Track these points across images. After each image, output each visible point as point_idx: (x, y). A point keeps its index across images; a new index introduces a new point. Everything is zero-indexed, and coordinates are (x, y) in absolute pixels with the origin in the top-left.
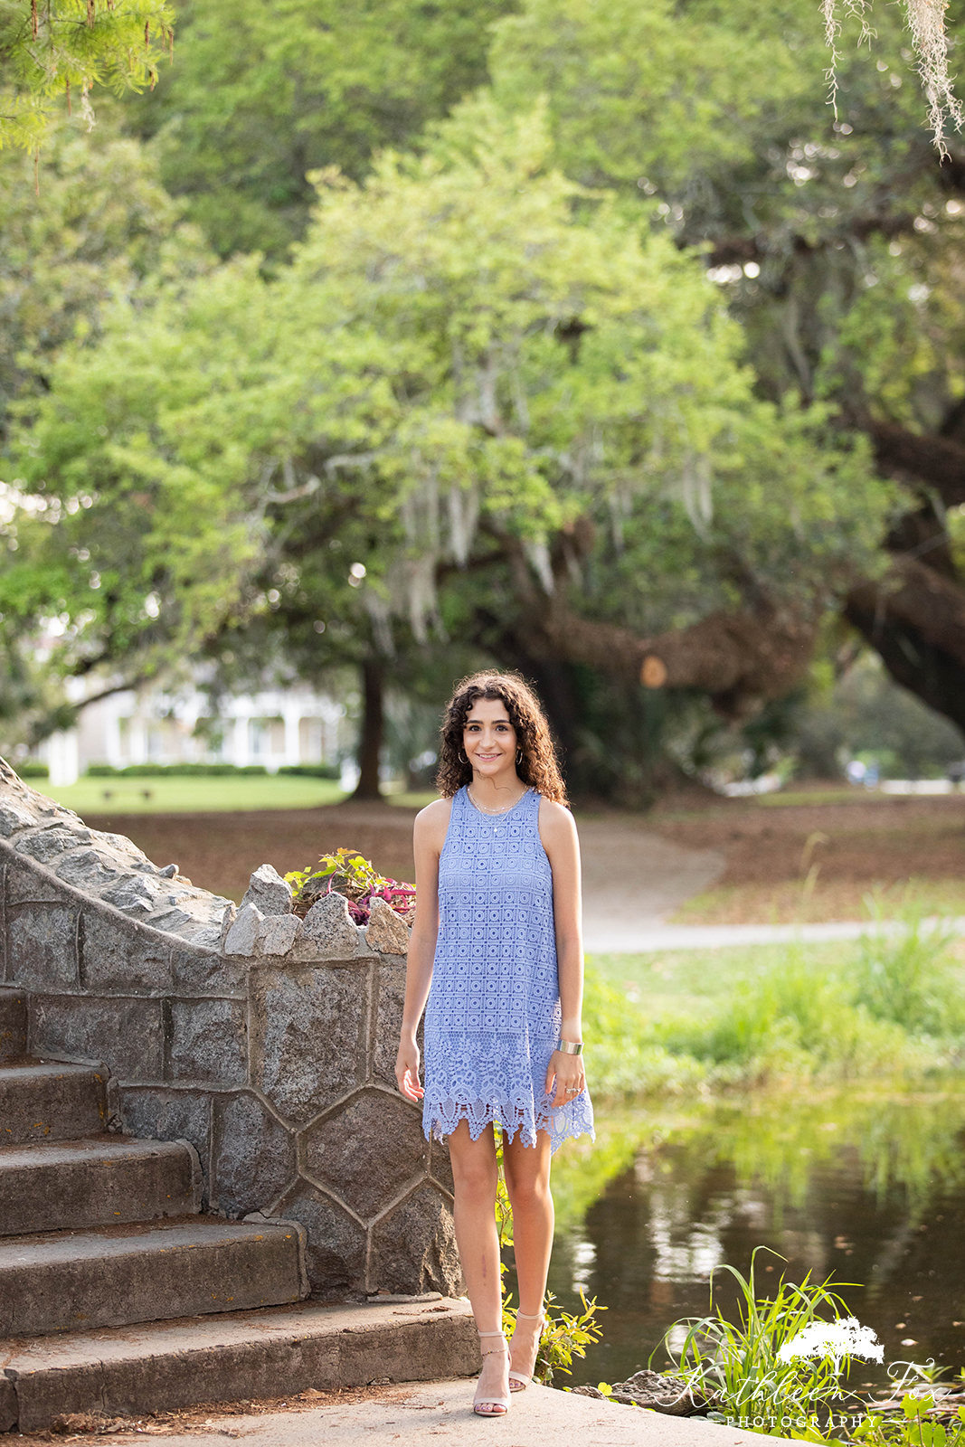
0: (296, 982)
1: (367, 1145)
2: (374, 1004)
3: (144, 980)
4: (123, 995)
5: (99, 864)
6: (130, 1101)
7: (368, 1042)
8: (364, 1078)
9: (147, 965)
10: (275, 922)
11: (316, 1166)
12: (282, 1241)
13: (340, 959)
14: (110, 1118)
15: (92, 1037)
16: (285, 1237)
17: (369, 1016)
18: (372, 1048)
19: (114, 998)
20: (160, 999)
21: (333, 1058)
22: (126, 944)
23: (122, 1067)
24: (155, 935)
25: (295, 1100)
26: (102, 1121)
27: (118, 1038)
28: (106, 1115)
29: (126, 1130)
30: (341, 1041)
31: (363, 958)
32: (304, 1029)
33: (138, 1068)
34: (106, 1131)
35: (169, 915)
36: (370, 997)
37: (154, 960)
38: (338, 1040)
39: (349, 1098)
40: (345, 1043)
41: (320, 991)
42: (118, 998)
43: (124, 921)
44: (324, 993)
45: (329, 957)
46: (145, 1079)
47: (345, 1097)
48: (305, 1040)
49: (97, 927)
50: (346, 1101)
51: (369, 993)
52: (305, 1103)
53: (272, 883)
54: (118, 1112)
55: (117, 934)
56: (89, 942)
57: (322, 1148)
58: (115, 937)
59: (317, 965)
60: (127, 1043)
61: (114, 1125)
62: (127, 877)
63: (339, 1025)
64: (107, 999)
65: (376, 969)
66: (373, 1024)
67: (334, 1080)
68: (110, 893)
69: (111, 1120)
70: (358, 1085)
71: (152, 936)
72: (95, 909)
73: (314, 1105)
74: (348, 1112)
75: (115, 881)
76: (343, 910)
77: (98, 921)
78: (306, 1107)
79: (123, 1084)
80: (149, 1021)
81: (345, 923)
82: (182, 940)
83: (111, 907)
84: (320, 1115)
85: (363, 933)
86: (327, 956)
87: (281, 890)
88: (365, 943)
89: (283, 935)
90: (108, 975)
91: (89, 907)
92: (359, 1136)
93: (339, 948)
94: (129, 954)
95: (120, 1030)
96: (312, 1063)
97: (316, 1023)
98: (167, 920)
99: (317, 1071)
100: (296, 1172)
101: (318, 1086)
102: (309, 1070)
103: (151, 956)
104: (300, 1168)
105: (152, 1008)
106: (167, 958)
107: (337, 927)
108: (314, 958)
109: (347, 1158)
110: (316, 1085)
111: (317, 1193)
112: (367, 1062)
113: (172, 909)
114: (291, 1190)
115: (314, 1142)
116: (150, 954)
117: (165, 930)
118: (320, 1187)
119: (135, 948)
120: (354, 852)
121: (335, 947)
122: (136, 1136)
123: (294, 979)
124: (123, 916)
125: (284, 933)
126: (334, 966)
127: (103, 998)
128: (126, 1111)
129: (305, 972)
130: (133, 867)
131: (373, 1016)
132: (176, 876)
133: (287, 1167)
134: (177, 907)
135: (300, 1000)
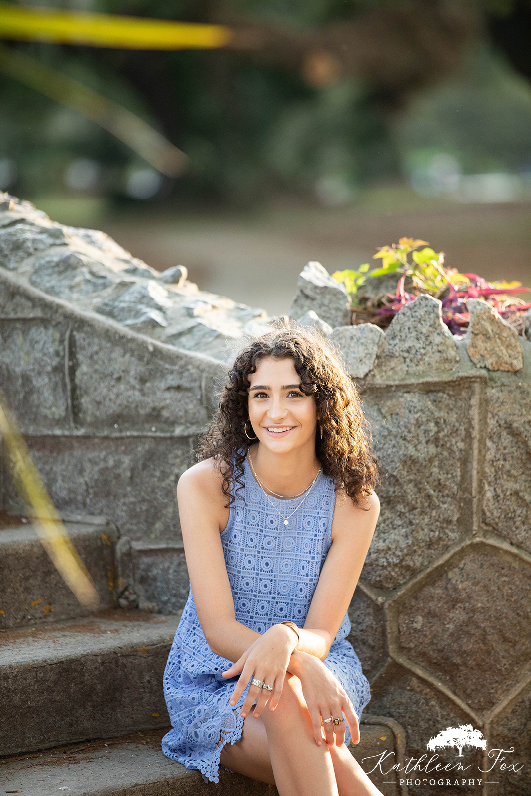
0: (379, 410)
1: (478, 617)
2: (482, 436)
3: (165, 414)
4: (135, 434)
5: (85, 270)
6: (149, 567)
7: (475, 484)
8: (471, 530)
9: (167, 395)
10: (348, 335)
11: (412, 645)
12: (376, 745)
13: (436, 379)
14: (121, 589)
15: (92, 487)
16: (379, 740)
17: (476, 452)
18: (480, 492)
19: (122, 438)
20: (188, 437)
21: (429, 506)
22: (136, 368)
23: (137, 524)
24: (179, 357)
25: (383, 561)
26: (111, 593)
27: (129, 488)
28: (116, 586)
29: (144, 604)
30: (440, 484)
31: (467, 378)
32: (394, 469)
33: (158, 526)
34: (117, 607)
35: (190, 330)
36: (477, 427)
37: (178, 388)
38: (436, 483)
39: (452, 557)
40: (445, 486)
41: (413, 421)
42: (128, 437)
43: (133, 340)
44: (418, 424)
45: (423, 377)
46: (170, 539)
47: (447, 556)
48: (394, 485)
49: (95, 348)
50: (447, 561)
51: (476, 423)
52: (396, 565)
53: (326, 287)
54: (131, 581)
55: (124, 355)
56: (84, 368)
57: (419, 622)
58: (120, 360)
59: (407, 388)
60: (143, 493)
61: (127, 598)
62: (124, 285)
63: (437, 463)
64: (112, 439)
65: (483, 392)
66: (481, 461)
67: (432, 534)
68: (106, 305)
69: (123, 592)
70: (462, 540)
71: (173, 358)
72: (90, 326)
73: (408, 568)
74: (450, 575)
75: (109, 290)
76: (438, 317)
77: (96, 340)
78: (397, 570)
79: (138, 546)
80: (173, 465)
81: (441, 334)
82: (217, 361)
83: (109, 322)
84: (415, 580)
85: (464, 346)
86: (419, 375)
87: (336, 294)
88: (467, 358)
89: (361, 352)
90: (112, 408)
91: (81, 323)
92: (467, 605)
93: (435, 365)
94: (143, 380)
95: (131, 478)
96: (404, 514)
97: (410, 462)
98: (188, 336)
99: (411, 523)
100: (386, 654)
101: (413, 544)
102: (400, 523)
103: (174, 383)
104: (391, 648)
105: (178, 448)
106: (196, 384)
107: (431, 339)
108: (403, 379)
109: (452, 635)
110: (410, 542)
111: (414, 682)
112: (475, 510)
113: (190, 323)
114: (381, 677)
115: (407, 614)
116: (172, 380)
117: (189, 349)
118: (419, 672)
119: (150, 374)
120: (420, 243)
121: (429, 364)
122: (160, 612)
123: (376, 407)
124: (131, 334)
125: (361, 348)
126: (429, 389)
127: (106, 438)
128: (143, 580)
129: (391, 398)
130: (127, 271)
131: (480, 451)
132: (182, 281)
133: (372, 648)
134: (199, 320)
135: (386, 433)
